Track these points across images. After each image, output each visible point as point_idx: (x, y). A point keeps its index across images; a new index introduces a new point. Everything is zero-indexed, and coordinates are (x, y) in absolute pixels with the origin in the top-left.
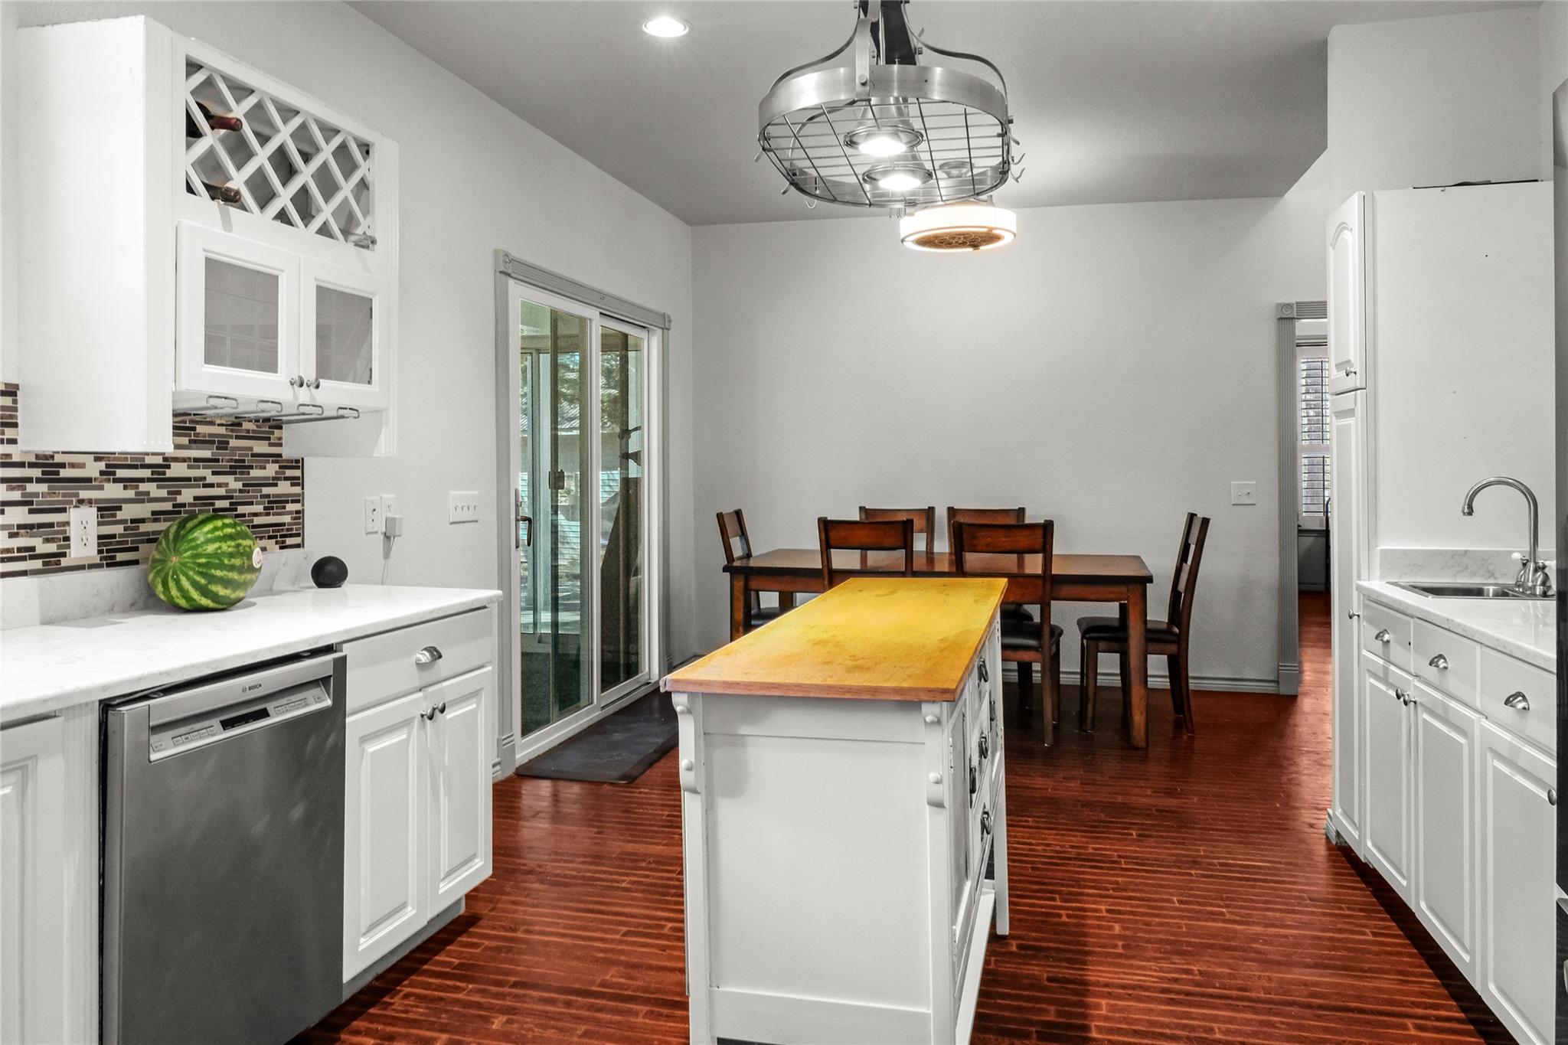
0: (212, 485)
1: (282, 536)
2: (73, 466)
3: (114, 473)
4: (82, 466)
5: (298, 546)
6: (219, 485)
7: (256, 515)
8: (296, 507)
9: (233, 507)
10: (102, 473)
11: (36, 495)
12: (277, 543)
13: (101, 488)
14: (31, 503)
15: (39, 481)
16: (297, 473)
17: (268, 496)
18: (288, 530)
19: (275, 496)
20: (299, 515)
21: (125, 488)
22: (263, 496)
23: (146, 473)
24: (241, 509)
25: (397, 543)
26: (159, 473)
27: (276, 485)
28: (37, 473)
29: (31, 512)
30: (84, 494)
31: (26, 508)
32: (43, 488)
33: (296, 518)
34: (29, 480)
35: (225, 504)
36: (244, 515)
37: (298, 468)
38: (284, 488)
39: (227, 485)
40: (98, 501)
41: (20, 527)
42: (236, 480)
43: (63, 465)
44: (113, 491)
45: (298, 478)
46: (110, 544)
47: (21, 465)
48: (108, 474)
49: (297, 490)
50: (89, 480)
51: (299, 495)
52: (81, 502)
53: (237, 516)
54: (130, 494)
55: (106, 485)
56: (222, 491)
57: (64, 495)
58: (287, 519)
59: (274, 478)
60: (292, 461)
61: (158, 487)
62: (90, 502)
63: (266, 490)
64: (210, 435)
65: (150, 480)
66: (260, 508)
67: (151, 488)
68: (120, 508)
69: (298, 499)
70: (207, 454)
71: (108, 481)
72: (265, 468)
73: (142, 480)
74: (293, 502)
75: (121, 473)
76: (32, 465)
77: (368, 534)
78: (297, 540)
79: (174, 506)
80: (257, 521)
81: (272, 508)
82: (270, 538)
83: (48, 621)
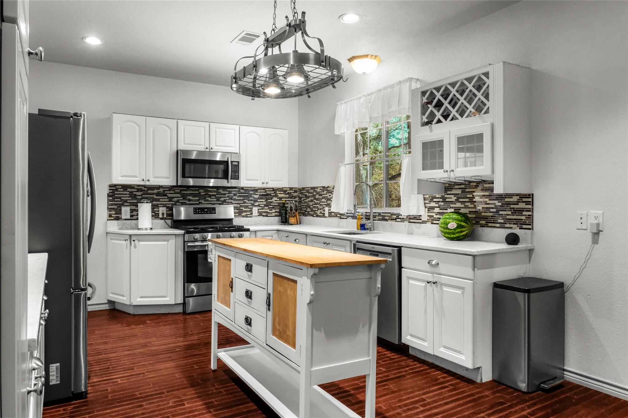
1: (520, 224)
2: (449, 198)
3: (459, 200)
4: (451, 198)
5: (530, 229)
6: (492, 204)
7: (508, 215)
8: (530, 213)
9: (497, 212)
10: (456, 200)
11: (441, 205)
12: (518, 226)
13: (455, 204)
14: (440, 207)
15: (442, 202)
16: (530, 200)
17: (514, 208)
18: (524, 222)
19: (516, 208)
20: (531, 217)
21: (461, 204)
22: (510, 208)
23: (467, 200)
24: (501, 213)
25: (602, 236)
26: (471, 200)
27: (518, 204)
28: (441, 200)
29: (440, 209)
30: (452, 206)
31: (439, 208)
32: (442, 204)
33: (528, 218)
34: (440, 202)
35: (494, 210)
36: (502, 215)
37: (530, 197)
38: (522, 205)
39: (495, 204)
40: (455, 207)
41: (438, 213)
42: (499, 202)
43: (447, 198)
44: (458, 205)
45: (530, 202)
47: (438, 198)
48: (457, 200)
49: (530, 206)
50: (453, 202)
51: (530, 209)
52: (451, 207)
53: (499, 215)
54: (463, 206)
55: (457, 203)
56: (493, 206)
57: (447, 205)
58: (524, 218)
59: (516, 202)
60: (526, 195)
61: (471, 204)
62: (453, 208)
63: (512, 206)
64: (489, 187)
65: (468, 202)
66: (510, 213)
67: (469, 204)
68: (460, 210)
69: (532, 210)
70: (487, 194)
71: (457, 202)
72: (512, 198)
73: (466, 202)
74: (526, 211)
75: (461, 200)
76: (440, 198)
77: (578, 229)
78: (530, 227)
80: (508, 217)
81: (516, 213)
82: (514, 224)
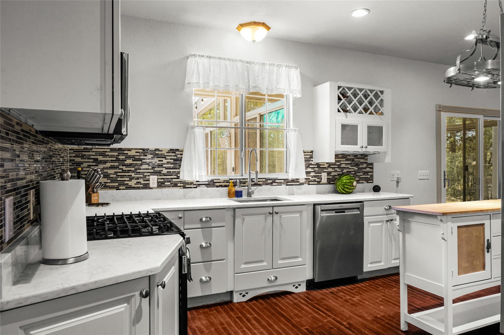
0: (350, 169)
1: (367, 180)
2: (322, 165)
4: (324, 165)
5: (372, 183)
6: (352, 169)
7: (361, 175)
8: (372, 174)
9: (355, 173)
10: (328, 166)
11: (316, 170)
12: (366, 182)
13: (328, 169)
14: (315, 172)
15: (317, 168)
16: (372, 166)
17: (364, 171)
18: (369, 179)
19: (365, 171)
20: (372, 176)
21: (332, 169)
22: (362, 171)
23: (336, 166)
24: (357, 174)
25: (400, 183)
26: (339, 166)
27: (366, 169)
28: (316, 166)
29: (315, 173)
30: (324, 170)
31: (314, 173)
32: (317, 169)
33: (371, 176)
34: (315, 168)
35: (354, 173)
36: (358, 175)
37: (372, 165)
38: (368, 169)
39: (354, 169)
40: (327, 172)
41: (313, 176)
42: (356, 168)
43: (321, 165)
44: (330, 170)
45: (372, 167)
46: (330, 180)
47: (313, 165)
48: (329, 167)
49: (371, 170)
50: (325, 168)
51: (372, 171)
52: (324, 172)
53: (356, 175)
54: (333, 170)
55: (329, 169)
56: (353, 170)
57: (321, 170)
58: (369, 176)
59: (365, 167)
60: (370, 164)
61: (339, 169)
62: (326, 172)
63: (363, 170)
64: (350, 158)
65: (337, 168)
66: (362, 174)
67: (338, 169)
68: (331, 173)
69: (372, 172)
70: (349, 162)
71: (329, 168)
72: (363, 165)
73: (336, 168)
74: (370, 173)
75: (331, 166)
76: (315, 165)
77: (391, 181)
78: (372, 181)
79: (342, 173)
80: (361, 176)
81: (365, 174)
82: (364, 180)
83: (318, 193)
